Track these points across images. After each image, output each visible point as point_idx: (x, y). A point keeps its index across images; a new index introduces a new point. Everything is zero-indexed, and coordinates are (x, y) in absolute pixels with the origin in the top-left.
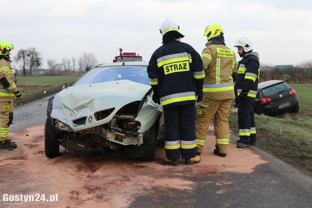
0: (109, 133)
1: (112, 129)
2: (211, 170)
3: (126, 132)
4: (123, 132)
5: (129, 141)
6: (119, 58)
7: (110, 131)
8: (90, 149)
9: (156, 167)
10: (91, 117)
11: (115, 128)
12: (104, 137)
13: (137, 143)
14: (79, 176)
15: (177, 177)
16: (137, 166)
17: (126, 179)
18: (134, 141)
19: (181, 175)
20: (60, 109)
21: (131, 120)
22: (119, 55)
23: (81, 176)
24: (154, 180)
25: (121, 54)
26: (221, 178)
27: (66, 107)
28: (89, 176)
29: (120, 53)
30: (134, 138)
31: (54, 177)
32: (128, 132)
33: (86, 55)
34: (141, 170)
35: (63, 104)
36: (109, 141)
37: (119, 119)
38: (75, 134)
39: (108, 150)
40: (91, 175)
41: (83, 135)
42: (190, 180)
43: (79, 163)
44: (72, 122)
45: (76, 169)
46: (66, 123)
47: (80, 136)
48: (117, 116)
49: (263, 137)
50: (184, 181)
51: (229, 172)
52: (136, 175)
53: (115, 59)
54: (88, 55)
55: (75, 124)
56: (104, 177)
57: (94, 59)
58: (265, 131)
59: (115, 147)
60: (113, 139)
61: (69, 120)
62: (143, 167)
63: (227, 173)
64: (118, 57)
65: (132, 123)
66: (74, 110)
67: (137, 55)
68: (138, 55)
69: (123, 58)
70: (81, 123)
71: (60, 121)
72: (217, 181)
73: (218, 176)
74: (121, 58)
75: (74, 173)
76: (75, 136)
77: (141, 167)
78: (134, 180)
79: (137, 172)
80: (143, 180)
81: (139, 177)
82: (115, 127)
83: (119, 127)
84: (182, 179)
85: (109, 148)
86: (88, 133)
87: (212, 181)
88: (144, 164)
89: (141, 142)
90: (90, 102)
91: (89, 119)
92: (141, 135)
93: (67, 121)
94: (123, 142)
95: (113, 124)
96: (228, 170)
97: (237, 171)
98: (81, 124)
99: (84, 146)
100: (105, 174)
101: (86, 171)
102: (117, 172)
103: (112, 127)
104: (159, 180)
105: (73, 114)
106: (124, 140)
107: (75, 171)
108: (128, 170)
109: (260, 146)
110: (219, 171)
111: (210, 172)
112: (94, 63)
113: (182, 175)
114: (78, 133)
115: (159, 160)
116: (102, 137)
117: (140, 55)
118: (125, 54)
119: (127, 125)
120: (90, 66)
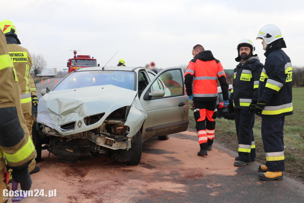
0: (99, 138)
1: (101, 134)
2: (197, 173)
3: (114, 136)
4: (112, 136)
5: (118, 145)
6: (74, 60)
7: (100, 135)
8: (78, 154)
9: (143, 171)
10: (80, 122)
11: (104, 133)
12: (93, 141)
13: (126, 148)
14: (70, 181)
15: (167, 180)
16: (124, 171)
17: (118, 183)
18: (123, 145)
19: (170, 178)
20: (46, 114)
21: (120, 125)
22: (73, 58)
23: (72, 181)
24: (146, 184)
25: (75, 57)
26: (209, 181)
27: (52, 111)
28: (80, 181)
29: (74, 55)
30: (123, 142)
31: (45, 183)
32: (117, 137)
33: (35, 56)
34: (130, 174)
35: (48, 108)
36: (98, 146)
37: (108, 123)
38: (62, 139)
39: (96, 155)
40: (82, 180)
41: (70, 140)
42: (181, 183)
43: (65, 168)
44: (59, 127)
45: (64, 174)
46: (53, 128)
47: (67, 141)
48: (106, 121)
49: (233, 140)
50: (175, 184)
51: (215, 175)
52: (127, 179)
53: (68, 62)
54: (36, 57)
55: (63, 129)
56: (96, 181)
57: (43, 61)
58: (234, 135)
59: (104, 152)
60: (103, 144)
61: (56, 125)
62: (131, 171)
63: (212, 175)
64: (72, 59)
65: (120, 128)
66: (60, 115)
67: (91, 58)
68: (93, 58)
69: (77, 60)
70: (69, 127)
71: (46, 126)
72: (207, 184)
73: (205, 178)
74: (75, 60)
75: (64, 178)
76: (62, 141)
77: (129, 172)
78: (127, 184)
79: (126, 176)
80: (136, 184)
81: (130, 181)
82: (104, 131)
83: (108, 132)
84: (173, 182)
85: (98, 153)
86: (75, 138)
87: (202, 184)
88: (130, 168)
89: (130, 146)
90: (78, 107)
91: (78, 123)
92: (129, 140)
93: (54, 126)
94: (113, 146)
95: (102, 129)
96: (213, 172)
97: (222, 174)
98: (69, 129)
99: (72, 151)
100: (95, 178)
101: (74, 176)
102: (107, 177)
103: (101, 132)
104: (151, 183)
105: (60, 119)
106: (114, 144)
107: (64, 176)
108: (117, 174)
109: (233, 148)
110: (205, 174)
111: (197, 175)
112: (42, 65)
113: (172, 178)
114: (65, 138)
115: (143, 164)
116: (92, 142)
117: (94, 58)
118: (79, 56)
119: (115, 130)
120: (39, 68)
